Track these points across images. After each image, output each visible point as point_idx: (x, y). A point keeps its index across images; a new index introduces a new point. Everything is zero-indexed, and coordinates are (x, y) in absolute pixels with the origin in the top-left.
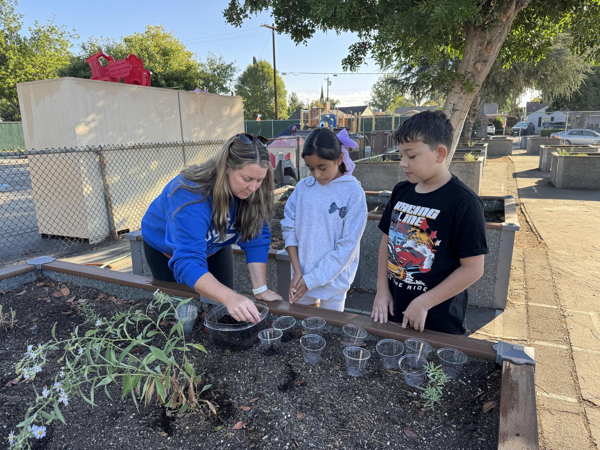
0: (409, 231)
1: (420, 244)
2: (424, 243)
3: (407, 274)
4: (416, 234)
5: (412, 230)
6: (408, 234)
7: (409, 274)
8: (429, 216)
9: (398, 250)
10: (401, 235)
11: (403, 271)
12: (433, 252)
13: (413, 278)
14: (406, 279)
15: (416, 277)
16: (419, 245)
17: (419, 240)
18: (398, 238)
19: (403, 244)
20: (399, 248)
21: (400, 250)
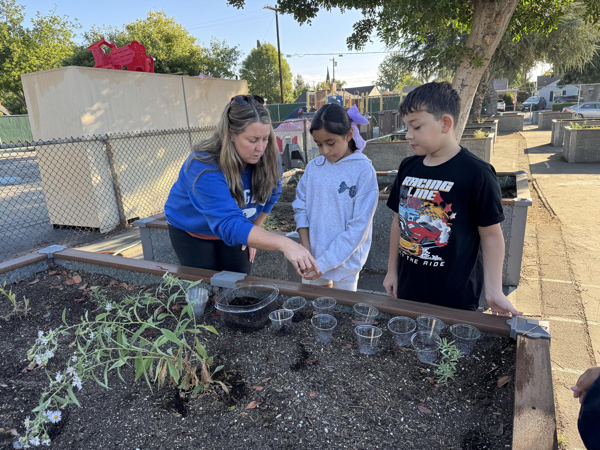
0: (422, 206)
1: (435, 218)
2: (439, 217)
3: (423, 250)
4: (429, 209)
5: (425, 205)
6: (420, 209)
7: (425, 250)
8: (442, 189)
9: (411, 226)
10: (413, 211)
11: (418, 247)
12: (449, 226)
13: (430, 253)
14: (422, 255)
15: (433, 252)
16: (434, 219)
17: (434, 215)
18: (410, 214)
19: (416, 220)
20: (412, 224)
21: (413, 226)
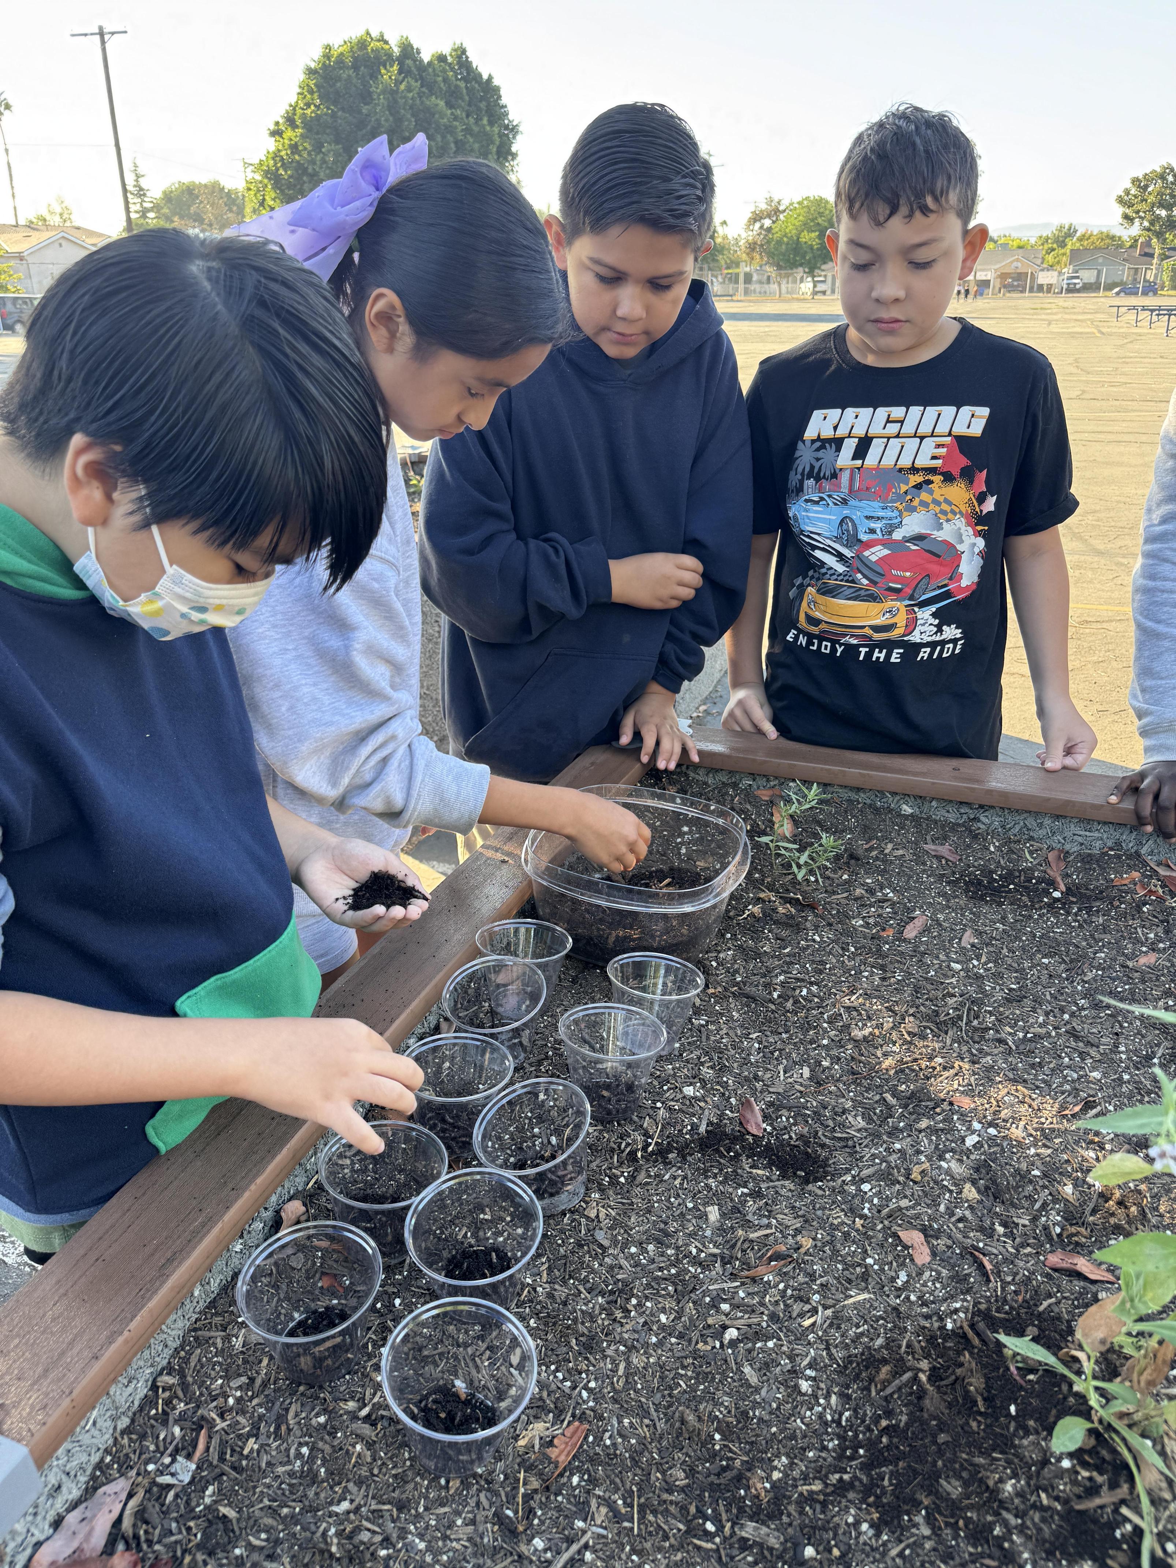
0: (904, 488)
1: (950, 516)
2: (961, 513)
3: (920, 615)
4: (931, 492)
5: (912, 483)
6: (900, 498)
7: (925, 615)
8: (960, 429)
9: (875, 554)
10: (874, 507)
11: (903, 610)
13: (937, 621)
14: (916, 632)
15: (943, 618)
16: (948, 521)
17: (945, 507)
18: (867, 518)
19: (890, 533)
20: (880, 547)
21: (886, 552)
